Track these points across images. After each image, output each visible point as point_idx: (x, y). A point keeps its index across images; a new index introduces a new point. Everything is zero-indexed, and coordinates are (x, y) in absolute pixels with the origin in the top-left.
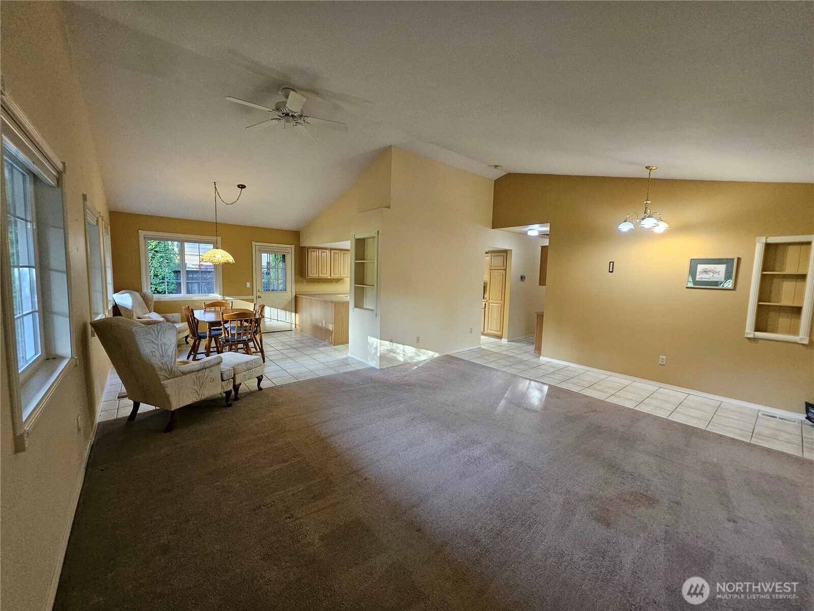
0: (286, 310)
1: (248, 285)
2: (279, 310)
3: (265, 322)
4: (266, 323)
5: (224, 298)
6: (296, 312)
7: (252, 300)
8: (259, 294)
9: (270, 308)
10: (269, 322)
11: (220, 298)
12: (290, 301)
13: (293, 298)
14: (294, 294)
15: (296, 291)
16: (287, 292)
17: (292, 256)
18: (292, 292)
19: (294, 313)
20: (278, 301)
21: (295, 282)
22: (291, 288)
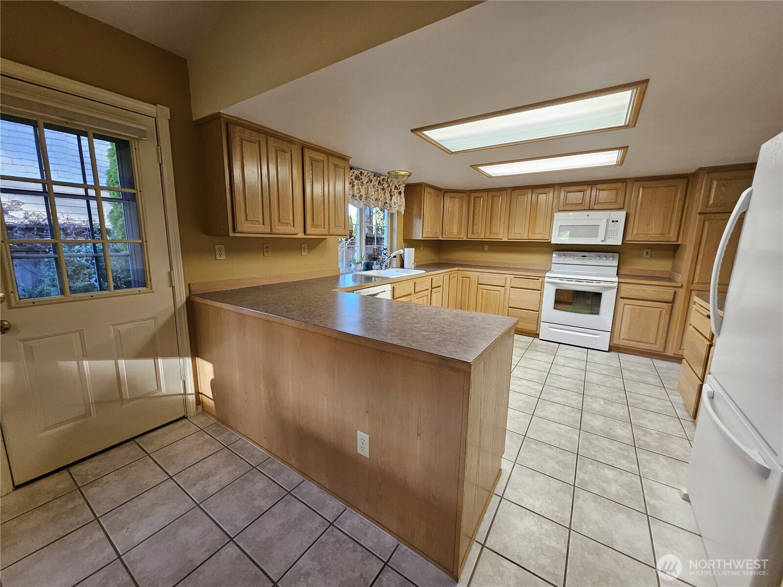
12: (169, 321)
13: (180, 308)
14: (182, 296)
15: (189, 285)
16: (151, 289)
17: (162, 148)
18: (173, 288)
19: (187, 358)
20: (114, 329)
21: (184, 252)
22: (170, 273)
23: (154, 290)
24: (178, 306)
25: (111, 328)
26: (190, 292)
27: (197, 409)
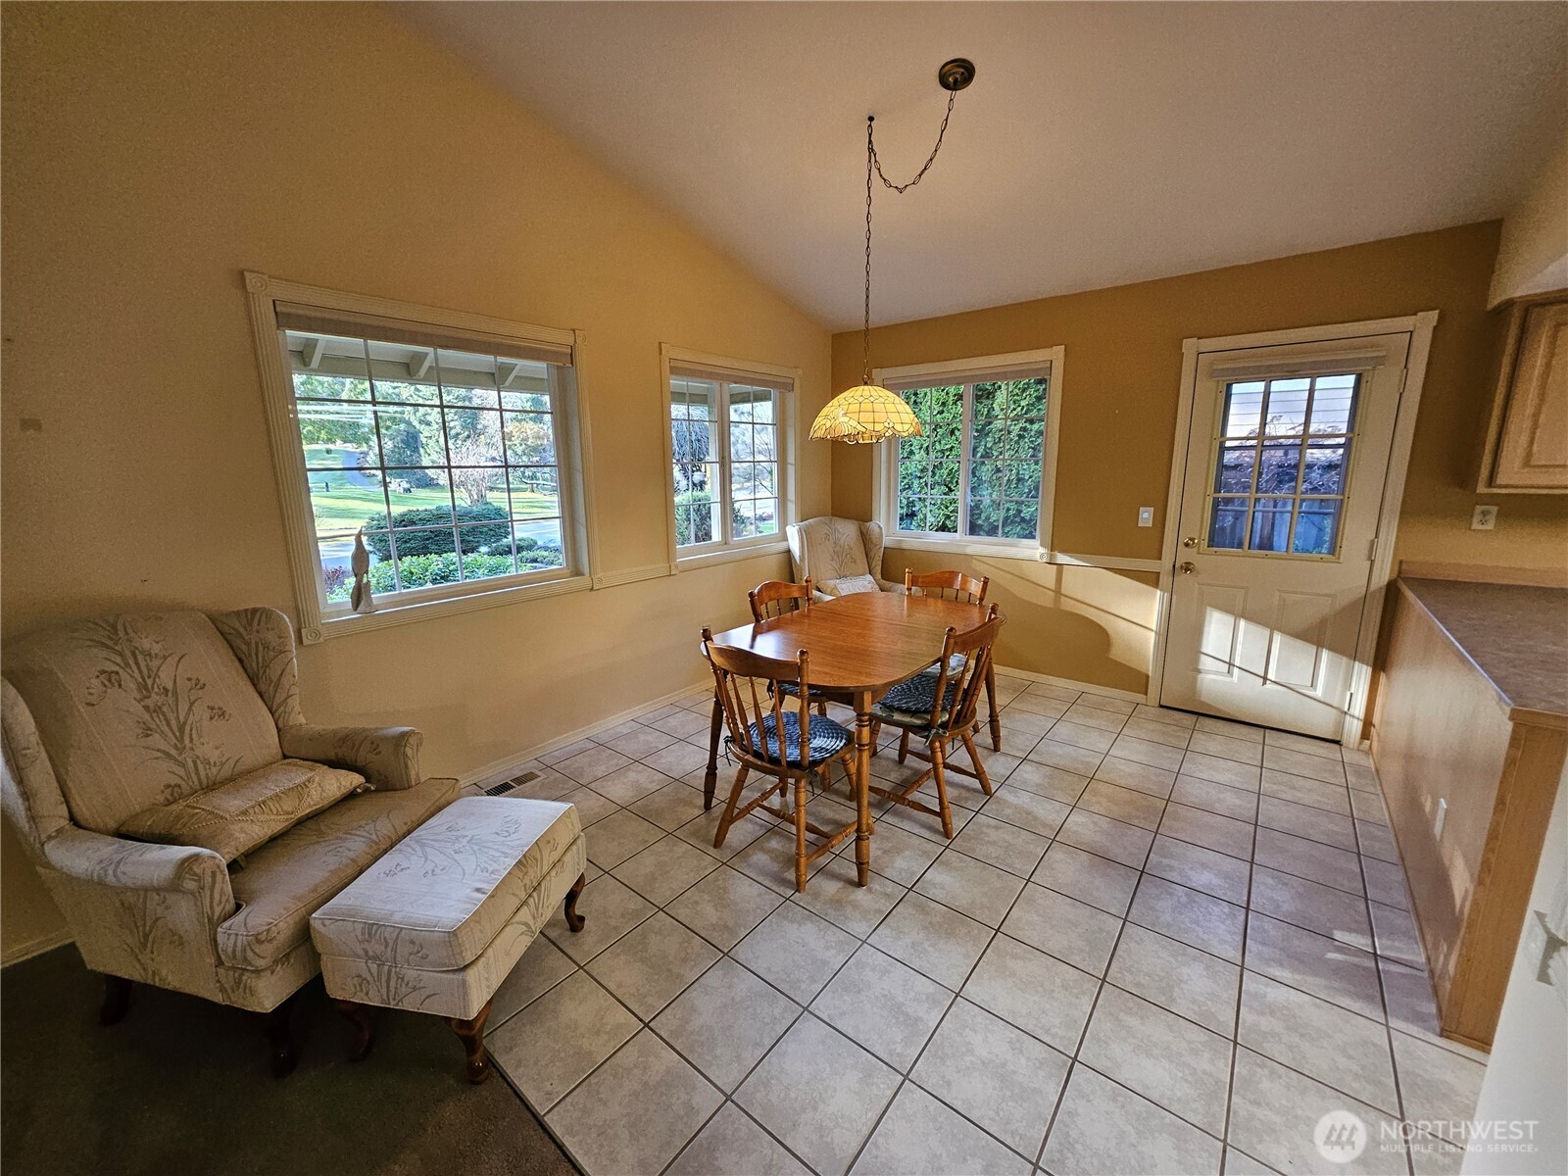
0: (1319, 644)
1: (1146, 516)
2: (1278, 637)
3: (1199, 671)
4: (1200, 676)
5: (1052, 556)
6: (1381, 663)
7: (1154, 576)
8: (1185, 555)
9: (1230, 619)
10: (1218, 673)
11: (1042, 555)
12: (1352, 605)
13: (1375, 591)
14: (1383, 575)
15: (1401, 562)
16: (1339, 558)
17: (1409, 372)
18: (1372, 562)
19: (1365, 666)
20: (1280, 596)
21: (1405, 514)
22: (1372, 542)
23: (1341, 561)
24: (1373, 587)
25: (1277, 594)
26: (1400, 572)
27: (1360, 743)
